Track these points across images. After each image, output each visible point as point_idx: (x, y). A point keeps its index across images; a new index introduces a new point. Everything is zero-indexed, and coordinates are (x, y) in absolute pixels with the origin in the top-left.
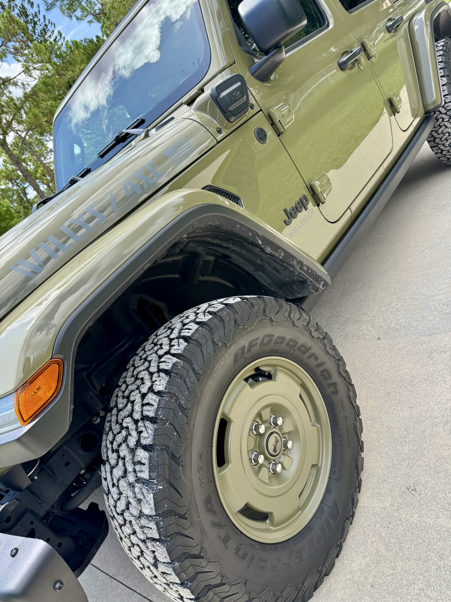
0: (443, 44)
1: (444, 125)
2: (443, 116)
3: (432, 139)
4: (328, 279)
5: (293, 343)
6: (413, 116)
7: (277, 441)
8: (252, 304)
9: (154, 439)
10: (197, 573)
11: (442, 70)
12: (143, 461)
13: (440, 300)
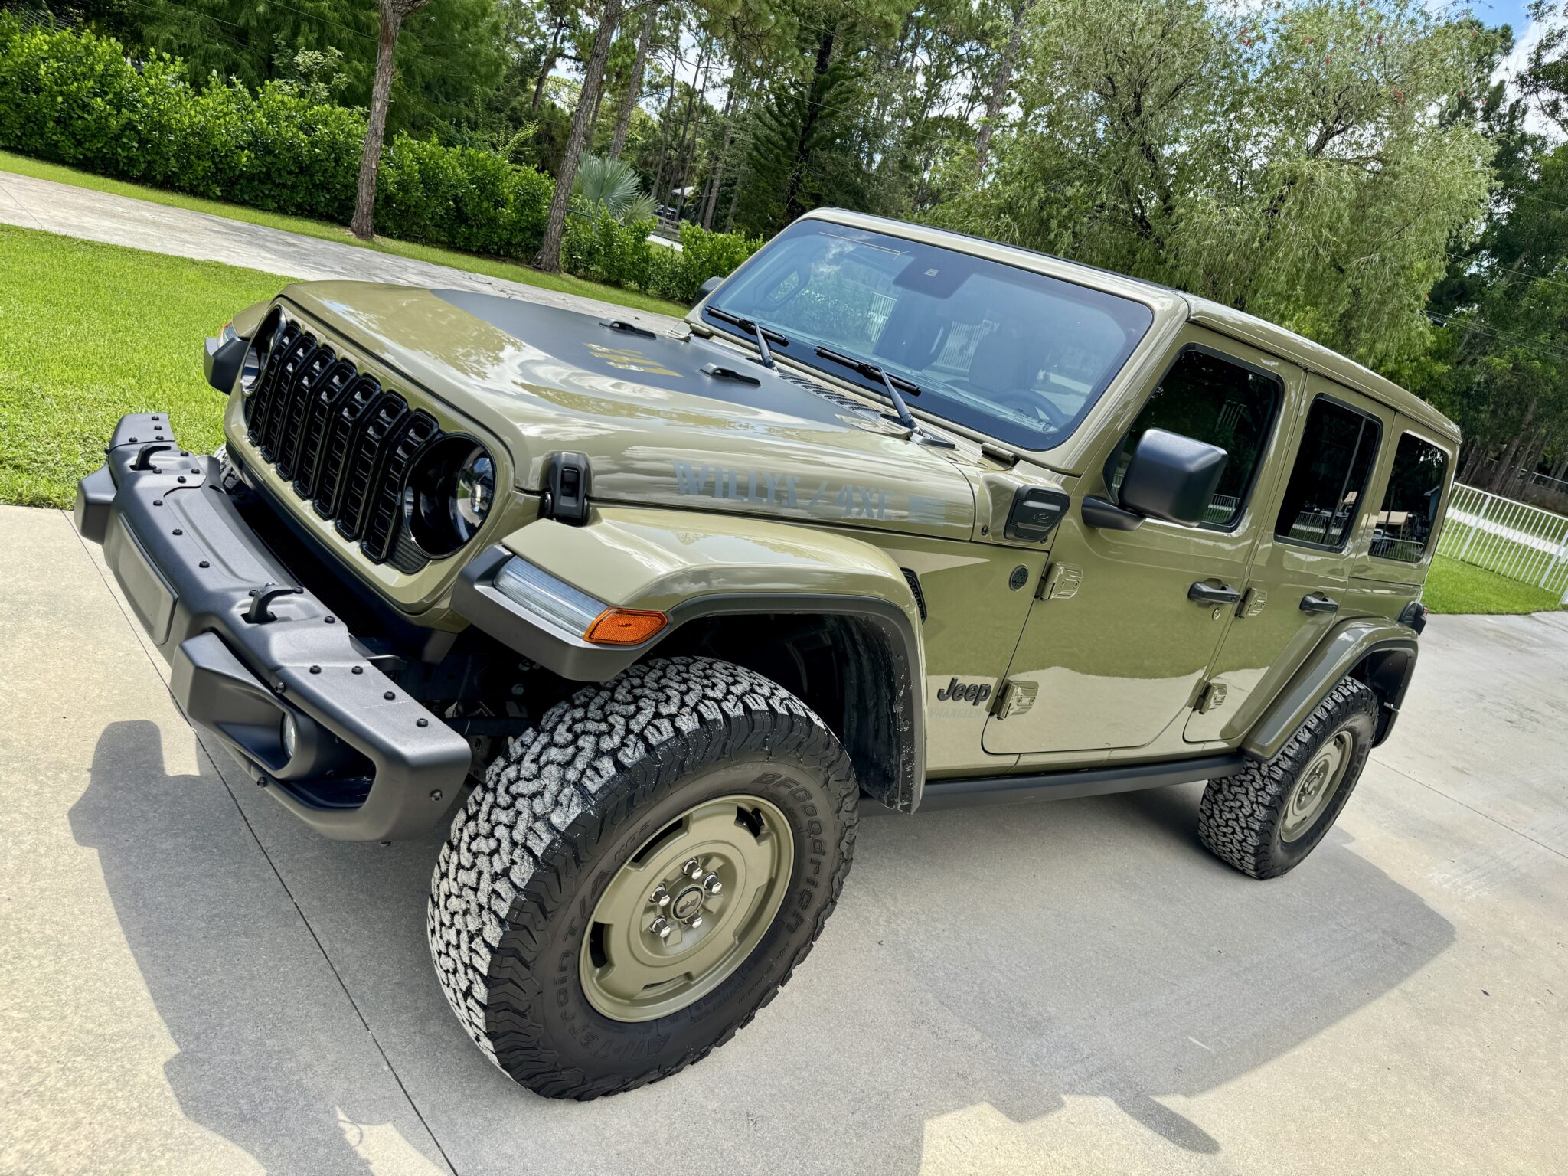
0: (1355, 690)
1: (1247, 789)
2: (1258, 777)
3: (1216, 788)
4: (916, 806)
5: (816, 828)
6: (1222, 734)
7: (693, 903)
8: (829, 744)
9: (635, 765)
10: (525, 927)
11: (1316, 721)
12: (602, 773)
13: (999, 982)
